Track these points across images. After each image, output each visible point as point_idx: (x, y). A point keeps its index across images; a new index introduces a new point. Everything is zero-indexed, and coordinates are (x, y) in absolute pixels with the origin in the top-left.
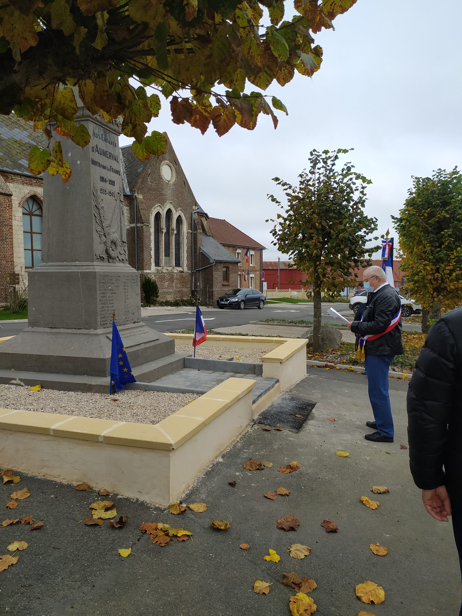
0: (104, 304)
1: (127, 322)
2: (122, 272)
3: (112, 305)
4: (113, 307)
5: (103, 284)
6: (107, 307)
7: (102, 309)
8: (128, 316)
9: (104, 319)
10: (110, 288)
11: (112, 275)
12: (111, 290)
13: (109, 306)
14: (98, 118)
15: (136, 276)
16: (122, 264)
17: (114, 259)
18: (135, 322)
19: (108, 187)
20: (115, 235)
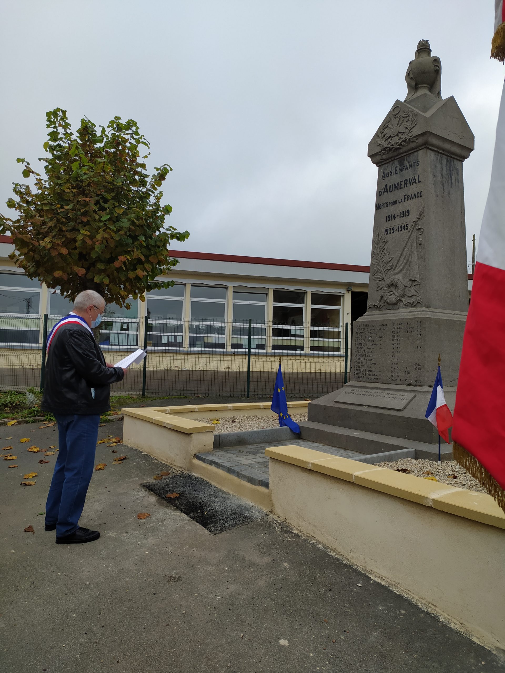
0: (361, 356)
1: (396, 382)
2: (390, 320)
5: (361, 335)
6: (364, 359)
9: (359, 372)
10: (369, 338)
12: (371, 341)
13: (368, 358)
14: (384, 157)
15: (417, 322)
16: (410, 309)
17: (394, 305)
18: (410, 385)
19: (398, 222)
20: (397, 276)
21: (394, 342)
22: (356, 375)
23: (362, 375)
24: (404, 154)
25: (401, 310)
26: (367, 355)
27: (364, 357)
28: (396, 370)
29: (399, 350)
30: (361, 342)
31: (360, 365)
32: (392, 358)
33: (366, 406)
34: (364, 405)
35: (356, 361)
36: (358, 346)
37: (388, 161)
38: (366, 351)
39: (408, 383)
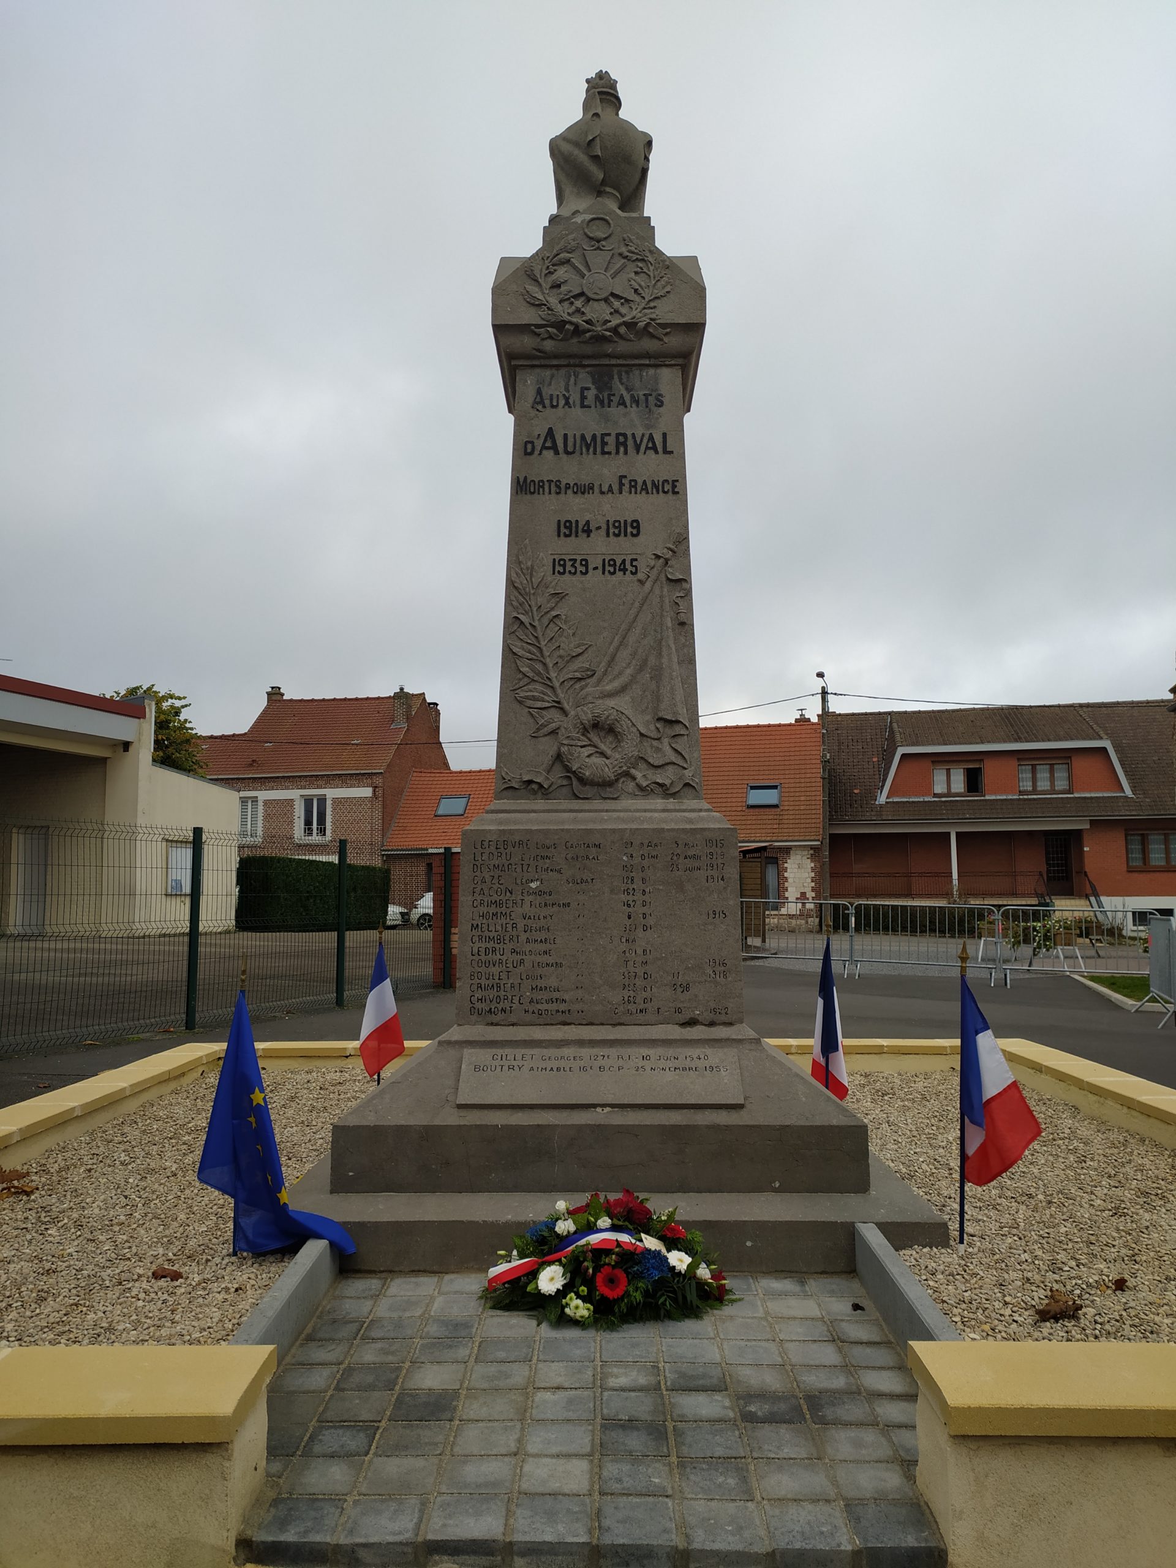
0: (500, 940)
1: (641, 1017)
2: (614, 831)
3: (543, 947)
4: (545, 952)
5: (497, 873)
6: (514, 951)
7: (483, 957)
8: (644, 995)
9: (492, 994)
10: (533, 885)
11: (548, 842)
12: (539, 893)
13: (528, 947)
14: (548, 345)
15: (709, 842)
16: (659, 803)
17: (604, 787)
18: (692, 1023)
19: (599, 547)
20: (611, 703)
21: (630, 898)
22: (479, 1005)
23: (506, 1005)
24: (613, 362)
25: (626, 803)
26: (523, 937)
27: (510, 946)
28: (639, 982)
29: (651, 921)
30: (495, 897)
31: (495, 970)
32: (624, 946)
33: (603, 1106)
34: (595, 1106)
35: (476, 958)
36: (483, 909)
37: (555, 362)
38: (521, 926)
39: (682, 1018)
